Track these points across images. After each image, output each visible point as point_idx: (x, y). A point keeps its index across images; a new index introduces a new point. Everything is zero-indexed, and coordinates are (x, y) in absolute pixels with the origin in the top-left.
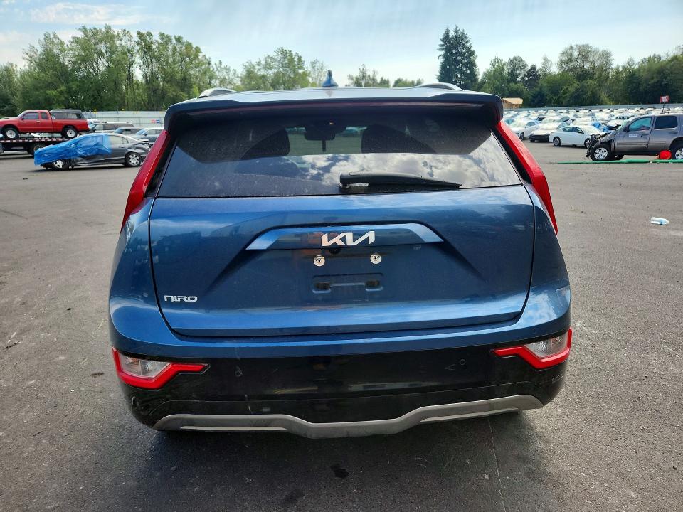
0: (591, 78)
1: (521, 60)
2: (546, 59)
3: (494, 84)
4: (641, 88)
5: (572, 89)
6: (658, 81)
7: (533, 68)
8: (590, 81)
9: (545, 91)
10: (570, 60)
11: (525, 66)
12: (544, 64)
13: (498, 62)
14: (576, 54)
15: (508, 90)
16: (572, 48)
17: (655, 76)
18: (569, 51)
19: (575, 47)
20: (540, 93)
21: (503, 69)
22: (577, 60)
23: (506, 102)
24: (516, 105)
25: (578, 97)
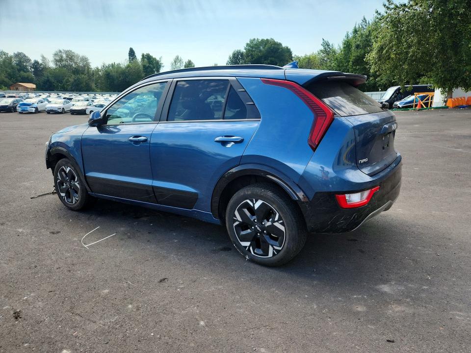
0: (83, 73)
1: (25, 56)
2: (43, 57)
3: (6, 72)
4: (115, 82)
5: (71, 80)
6: (124, 79)
7: (36, 62)
8: (83, 76)
9: (52, 80)
10: (61, 60)
11: (30, 60)
12: (43, 60)
13: (5, 55)
14: (64, 56)
15: (20, 76)
16: (60, 51)
17: (121, 75)
18: (60, 54)
19: (63, 51)
20: (48, 81)
21: (11, 61)
22: (66, 60)
23: (22, 86)
24: (31, 89)
25: (77, 85)
